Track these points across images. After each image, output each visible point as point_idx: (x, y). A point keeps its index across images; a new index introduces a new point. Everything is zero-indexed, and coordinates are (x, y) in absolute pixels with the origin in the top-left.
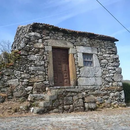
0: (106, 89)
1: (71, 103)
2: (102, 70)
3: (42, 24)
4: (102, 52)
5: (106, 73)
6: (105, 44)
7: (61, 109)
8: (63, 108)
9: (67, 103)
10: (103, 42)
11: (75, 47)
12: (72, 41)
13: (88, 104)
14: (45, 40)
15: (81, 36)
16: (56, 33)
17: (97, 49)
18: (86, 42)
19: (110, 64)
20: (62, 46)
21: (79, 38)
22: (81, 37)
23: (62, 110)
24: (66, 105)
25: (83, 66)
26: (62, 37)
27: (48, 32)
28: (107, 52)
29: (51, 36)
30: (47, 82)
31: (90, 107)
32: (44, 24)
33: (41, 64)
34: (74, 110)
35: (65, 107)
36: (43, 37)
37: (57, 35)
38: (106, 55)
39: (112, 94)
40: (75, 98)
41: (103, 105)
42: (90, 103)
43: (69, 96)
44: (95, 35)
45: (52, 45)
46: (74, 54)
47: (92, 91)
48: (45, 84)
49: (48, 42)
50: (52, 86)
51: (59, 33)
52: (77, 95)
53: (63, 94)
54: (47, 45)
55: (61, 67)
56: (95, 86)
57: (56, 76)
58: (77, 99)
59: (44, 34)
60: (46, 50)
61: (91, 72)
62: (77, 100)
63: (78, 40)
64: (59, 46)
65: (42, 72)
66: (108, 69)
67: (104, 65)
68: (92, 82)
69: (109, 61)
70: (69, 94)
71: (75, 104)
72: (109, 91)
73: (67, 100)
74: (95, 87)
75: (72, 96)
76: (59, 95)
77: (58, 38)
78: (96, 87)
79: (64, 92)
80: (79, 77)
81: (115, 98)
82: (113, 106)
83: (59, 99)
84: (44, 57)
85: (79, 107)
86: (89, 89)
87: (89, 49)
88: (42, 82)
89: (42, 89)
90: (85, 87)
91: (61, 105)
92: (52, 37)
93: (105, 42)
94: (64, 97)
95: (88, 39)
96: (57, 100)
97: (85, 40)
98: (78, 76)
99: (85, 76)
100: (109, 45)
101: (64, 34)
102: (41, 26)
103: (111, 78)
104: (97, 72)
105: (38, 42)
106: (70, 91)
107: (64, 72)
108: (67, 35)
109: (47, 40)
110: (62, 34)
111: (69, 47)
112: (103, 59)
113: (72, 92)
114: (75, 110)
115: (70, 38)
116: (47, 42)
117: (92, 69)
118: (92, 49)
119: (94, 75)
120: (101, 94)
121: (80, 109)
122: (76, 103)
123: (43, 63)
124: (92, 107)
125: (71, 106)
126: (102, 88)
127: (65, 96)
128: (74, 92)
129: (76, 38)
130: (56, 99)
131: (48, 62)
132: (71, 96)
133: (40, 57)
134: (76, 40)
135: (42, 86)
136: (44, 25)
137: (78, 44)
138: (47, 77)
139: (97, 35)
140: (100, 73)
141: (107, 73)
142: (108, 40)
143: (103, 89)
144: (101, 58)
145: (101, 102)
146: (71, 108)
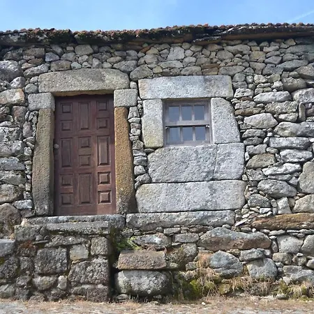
0: (259, 222)
1: (58, 270)
2: (247, 154)
3: (16, 32)
4: (250, 86)
5: (260, 163)
6: (269, 55)
7: (24, 286)
8: (30, 283)
9: (45, 269)
10: (262, 50)
11: (133, 84)
12: (123, 65)
13: (129, 277)
14: (31, 77)
15: (160, 44)
16: (68, 48)
17: (232, 77)
18: (182, 61)
19: (284, 129)
20: (87, 89)
21: (154, 50)
22: (162, 47)
23: (27, 289)
24: (42, 275)
25: (161, 145)
26: (87, 61)
27: (39, 51)
28: (277, 84)
29: (50, 62)
30: (26, 204)
31: (136, 288)
32: (23, 31)
33: (13, 151)
34: (70, 294)
35: (38, 280)
36: (26, 69)
37: (71, 56)
38: (267, 97)
39: (287, 244)
40: (79, 252)
41: (235, 283)
42: (136, 273)
43: (56, 247)
44: (216, 28)
45: (53, 90)
46: (128, 108)
47: (194, 230)
48: (20, 210)
49: (41, 82)
50: (40, 216)
51: (77, 48)
52: (86, 243)
53: (34, 240)
54: (37, 92)
55: (90, 156)
56: (210, 213)
57: (69, 185)
58: (86, 257)
59: (27, 61)
60: (32, 106)
61: (193, 164)
62: (82, 260)
63: (149, 58)
64: (75, 89)
65: (11, 175)
66: (276, 146)
67: (258, 132)
68: (195, 200)
69: (282, 117)
70: (55, 240)
71: (74, 272)
72: (273, 232)
73: (47, 260)
74: (207, 217)
75: (69, 247)
76: (21, 242)
77: (75, 64)
78: (212, 216)
79: (38, 232)
80: (142, 183)
81: (302, 260)
82: (285, 291)
83: (19, 255)
84: (22, 128)
85: (88, 283)
86: (181, 224)
87: (194, 84)
88: (11, 202)
89: (9, 225)
90: (162, 217)
91: (26, 274)
92: (53, 64)
93: (266, 49)
94: (37, 249)
95: (193, 48)
96: (12, 258)
97: (177, 53)
98: (139, 178)
99: (166, 178)
100: (289, 56)
101: (96, 48)
102: (15, 39)
103: (287, 181)
104: (223, 160)
105: (8, 87)
106: (59, 231)
107: (100, 168)
108: (106, 48)
109: (36, 77)
110: (89, 49)
111: (112, 87)
112: (255, 111)
113: (66, 233)
114: (76, 294)
115: (118, 58)
116: (36, 84)
117: (200, 151)
118: (206, 80)
119: (208, 172)
120: (232, 244)
121: (92, 290)
122: (77, 269)
123: (17, 145)
124: (144, 287)
125: (60, 278)
126: (240, 219)
127: (41, 246)
128: (74, 233)
129: (140, 54)
130: (11, 255)
131: (35, 143)
132: (63, 246)
133: (11, 129)
134: (142, 61)
135: (10, 215)
136: (23, 34)
137: (146, 73)
138: (27, 187)
139: (224, 28)
140: (233, 165)
141: (268, 163)
142: (285, 39)
143: (244, 224)
144: (245, 107)
145: (229, 272)
146: (59, 286)
